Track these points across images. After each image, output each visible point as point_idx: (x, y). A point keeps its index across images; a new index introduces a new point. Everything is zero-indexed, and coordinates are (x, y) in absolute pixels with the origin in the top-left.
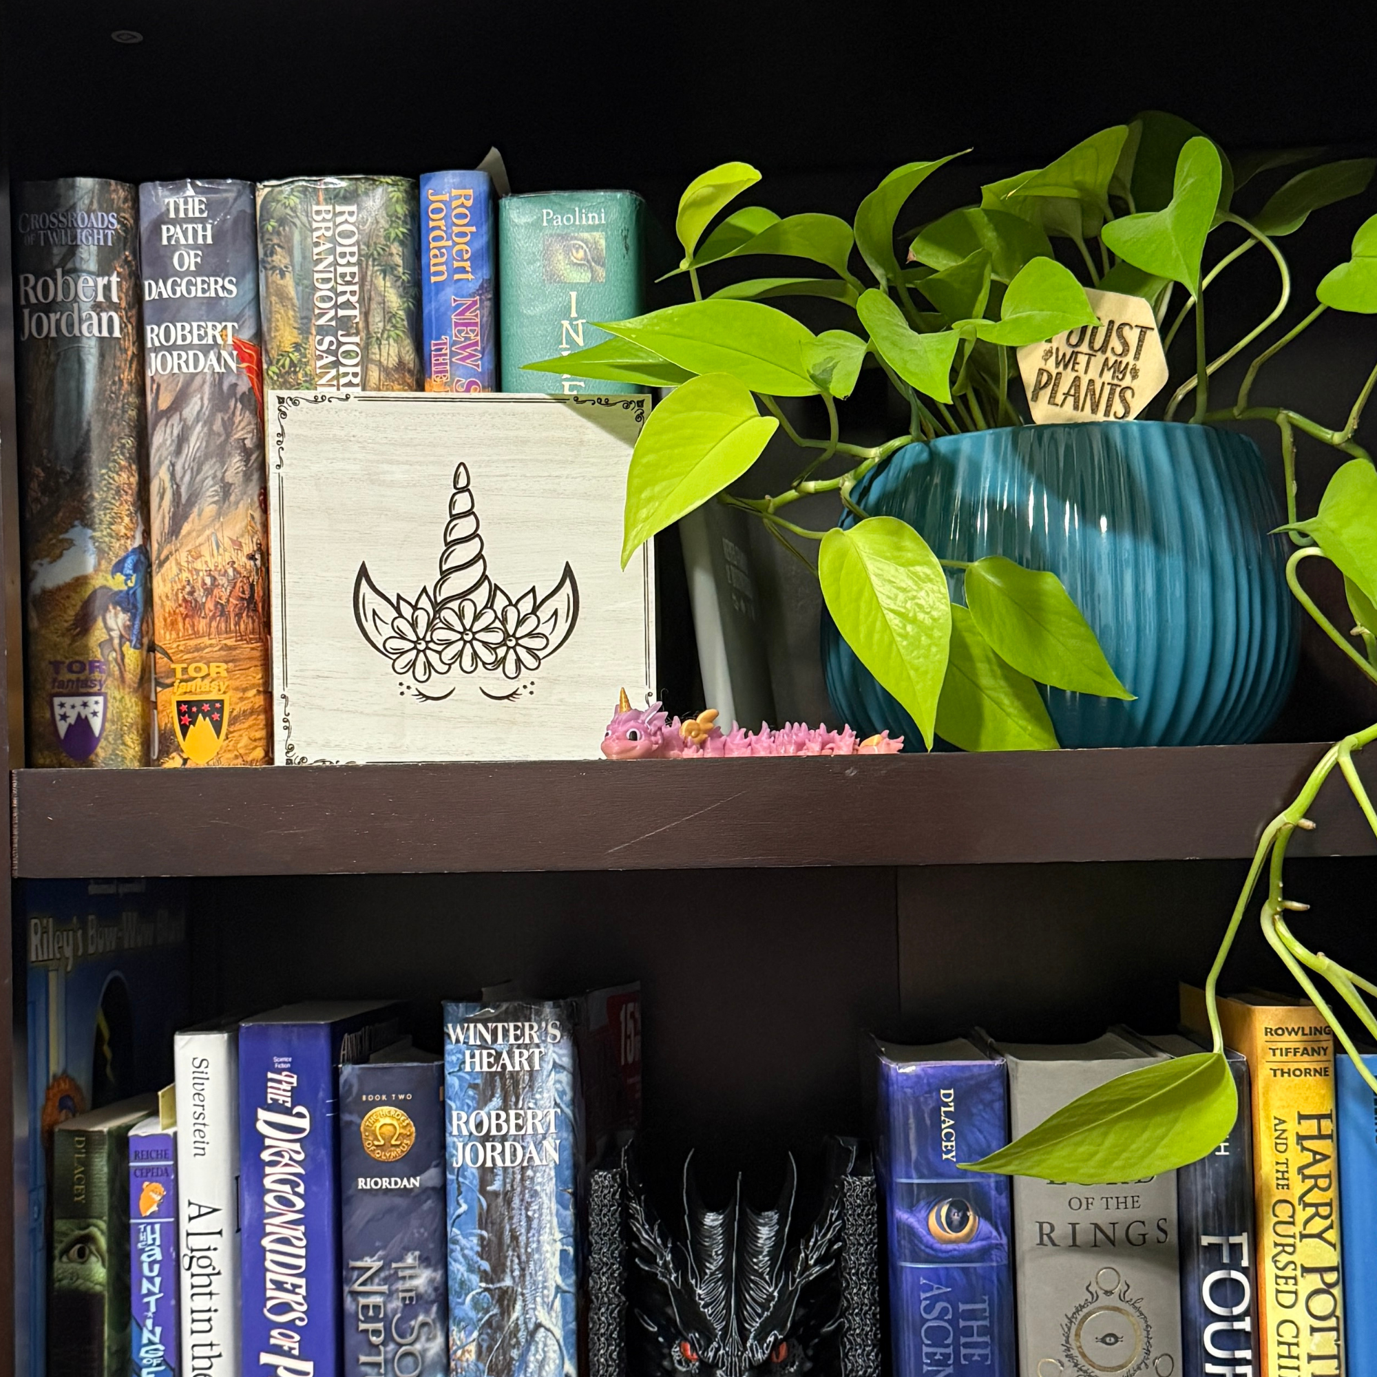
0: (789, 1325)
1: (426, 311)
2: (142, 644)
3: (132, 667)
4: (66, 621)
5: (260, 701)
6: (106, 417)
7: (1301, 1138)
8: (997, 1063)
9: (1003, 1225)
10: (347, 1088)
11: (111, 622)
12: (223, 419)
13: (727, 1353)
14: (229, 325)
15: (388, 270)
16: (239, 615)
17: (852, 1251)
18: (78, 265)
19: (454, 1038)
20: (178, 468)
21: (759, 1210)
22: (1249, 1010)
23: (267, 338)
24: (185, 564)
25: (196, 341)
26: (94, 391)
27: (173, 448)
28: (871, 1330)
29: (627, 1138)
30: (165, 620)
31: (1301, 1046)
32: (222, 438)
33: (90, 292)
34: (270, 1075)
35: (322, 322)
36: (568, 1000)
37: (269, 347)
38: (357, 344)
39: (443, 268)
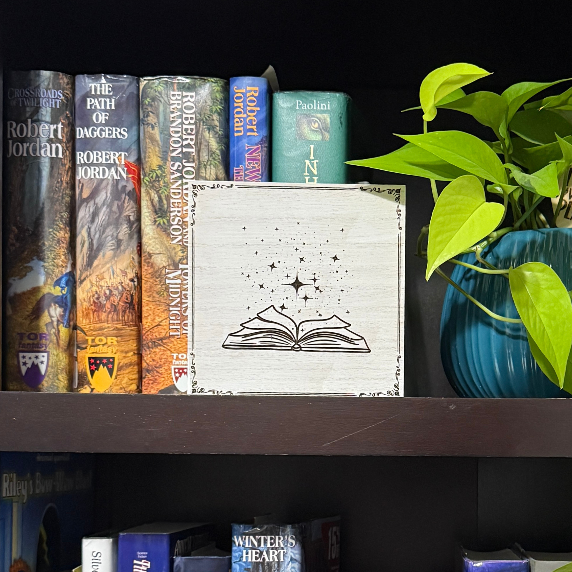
1: (231, 152)
2: (70, 326)
3: (64, 338)
4: (27, 311)
5: (135, 358)
6: (53, 201)
8: (525, 561)
10: (178, 568)
11: (52, 313)
12: (118, 205)
14: (123, 154)
15: (211, 128)
16: (124, 312)
18: (40, 118)
19: (237, 544)
20: (92, 230)
23: (144, 161)
24: (95, 283)
25: (104, 162)
26: (47, 185)
27: (90, 219)
30: (83, 312)
32: (117, 215)
33: (46, 132)
34: (135, 562)
35: (174, 154)
36: (300, 524)
37: (145, 167)
38: (193, 167)
39: (241, 129)
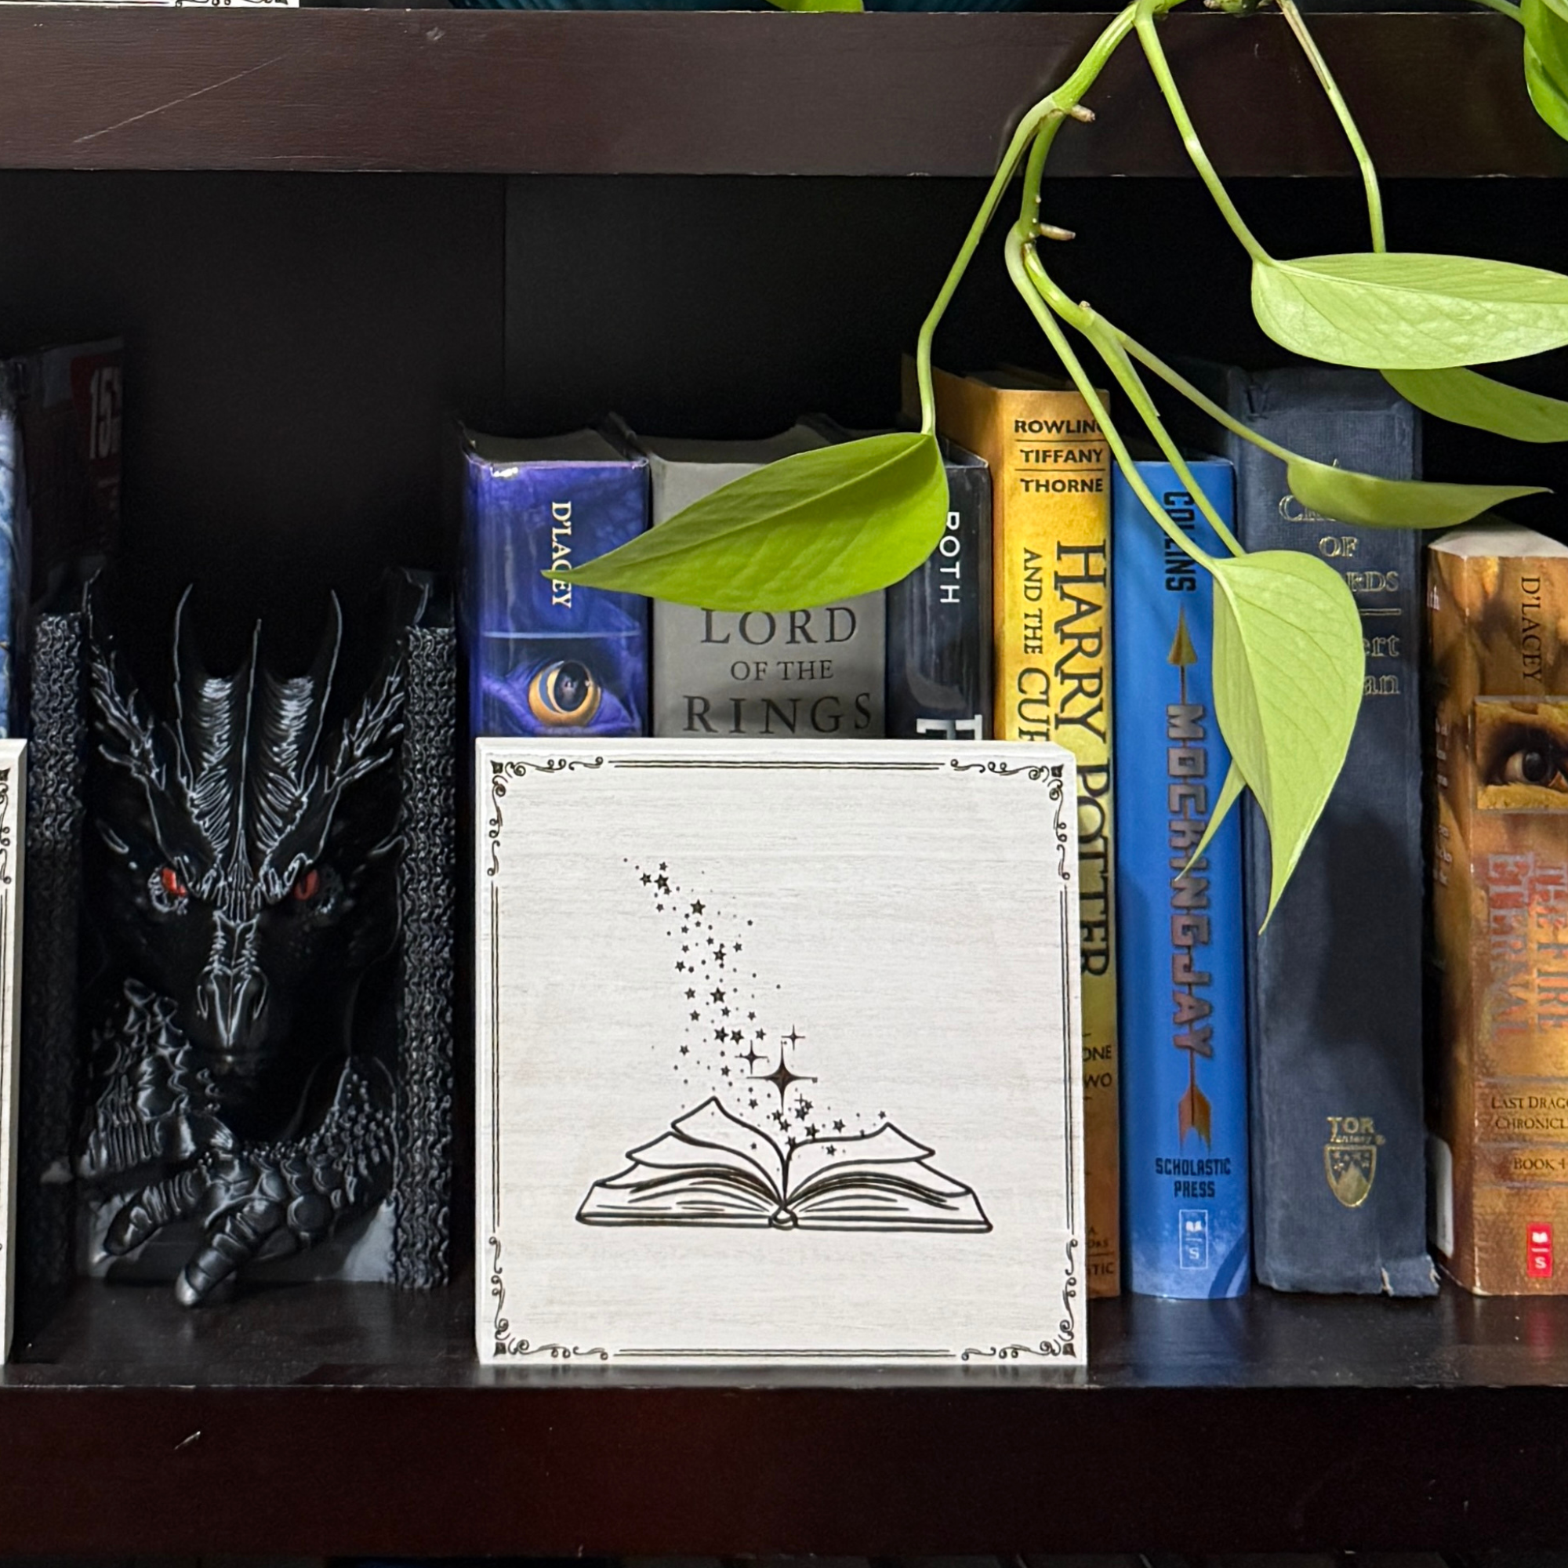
0: (322, 843)
7: (1060, 580)
8: (636, 465)
9: (636, 700)
13: (230, 885)
17: (418, 736)
21: (287, 674)
22: (994, 394)
28: (442, 852)
29: (94, 567)
31: (1065, 448)
